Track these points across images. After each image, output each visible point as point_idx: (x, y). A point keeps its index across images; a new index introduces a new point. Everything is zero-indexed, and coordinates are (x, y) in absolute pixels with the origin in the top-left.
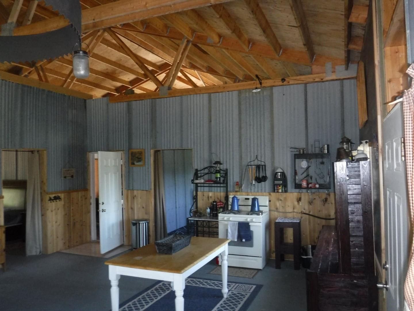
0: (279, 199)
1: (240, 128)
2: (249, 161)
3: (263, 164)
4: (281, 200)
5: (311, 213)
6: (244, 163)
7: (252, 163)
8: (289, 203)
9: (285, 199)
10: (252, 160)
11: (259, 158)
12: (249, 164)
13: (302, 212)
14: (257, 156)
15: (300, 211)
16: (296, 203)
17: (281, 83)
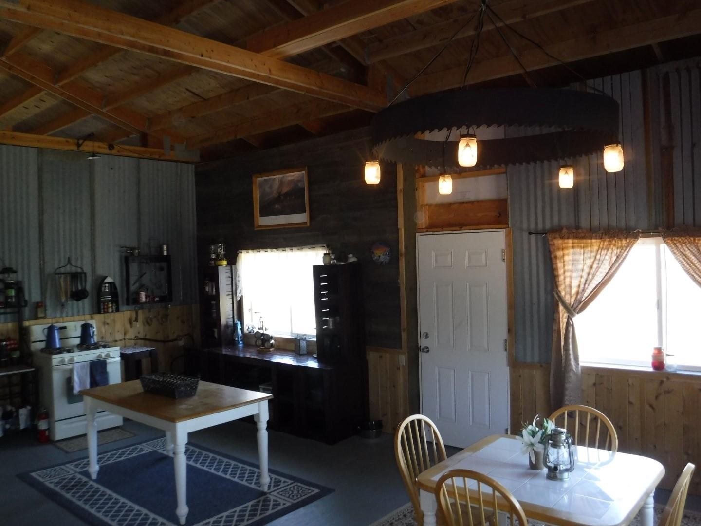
0: (105, 324)
1: (41, 212)
2: (56, 266)
3: (79, 270)
4: (108, 324)
5: (147, 337)
6: (49, 269)
7: (62, 270)
8: (119, 326)
9: (114, 321)
10: (62, 265)
11: (73, 263)
12: (58, 271)
13: (136, 337)
14: (69, 258)
15: (133, 337)
16: (128, 326)
17: (107, 151)
